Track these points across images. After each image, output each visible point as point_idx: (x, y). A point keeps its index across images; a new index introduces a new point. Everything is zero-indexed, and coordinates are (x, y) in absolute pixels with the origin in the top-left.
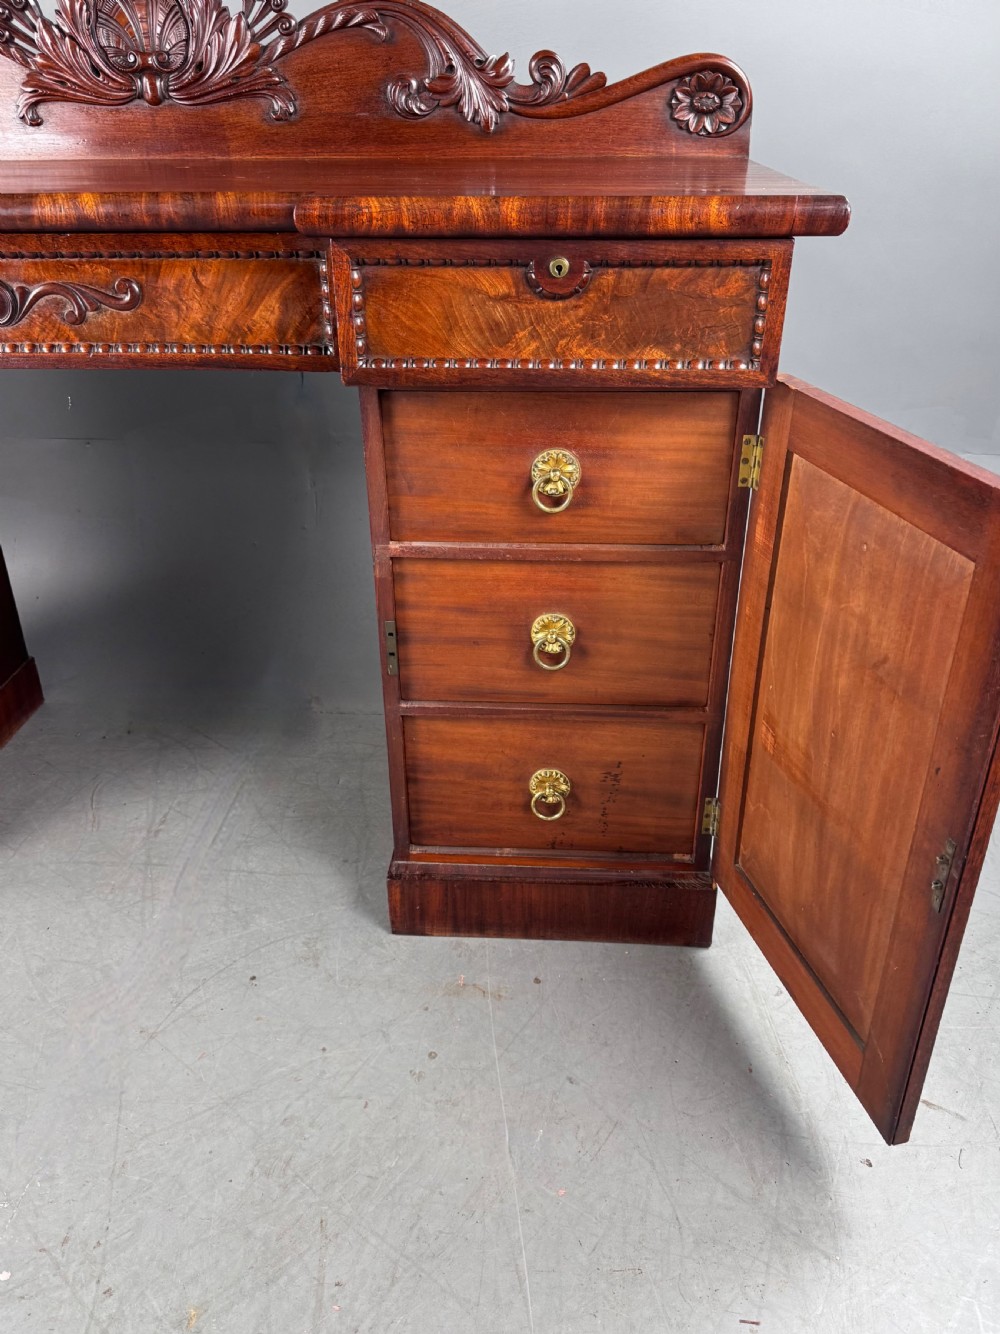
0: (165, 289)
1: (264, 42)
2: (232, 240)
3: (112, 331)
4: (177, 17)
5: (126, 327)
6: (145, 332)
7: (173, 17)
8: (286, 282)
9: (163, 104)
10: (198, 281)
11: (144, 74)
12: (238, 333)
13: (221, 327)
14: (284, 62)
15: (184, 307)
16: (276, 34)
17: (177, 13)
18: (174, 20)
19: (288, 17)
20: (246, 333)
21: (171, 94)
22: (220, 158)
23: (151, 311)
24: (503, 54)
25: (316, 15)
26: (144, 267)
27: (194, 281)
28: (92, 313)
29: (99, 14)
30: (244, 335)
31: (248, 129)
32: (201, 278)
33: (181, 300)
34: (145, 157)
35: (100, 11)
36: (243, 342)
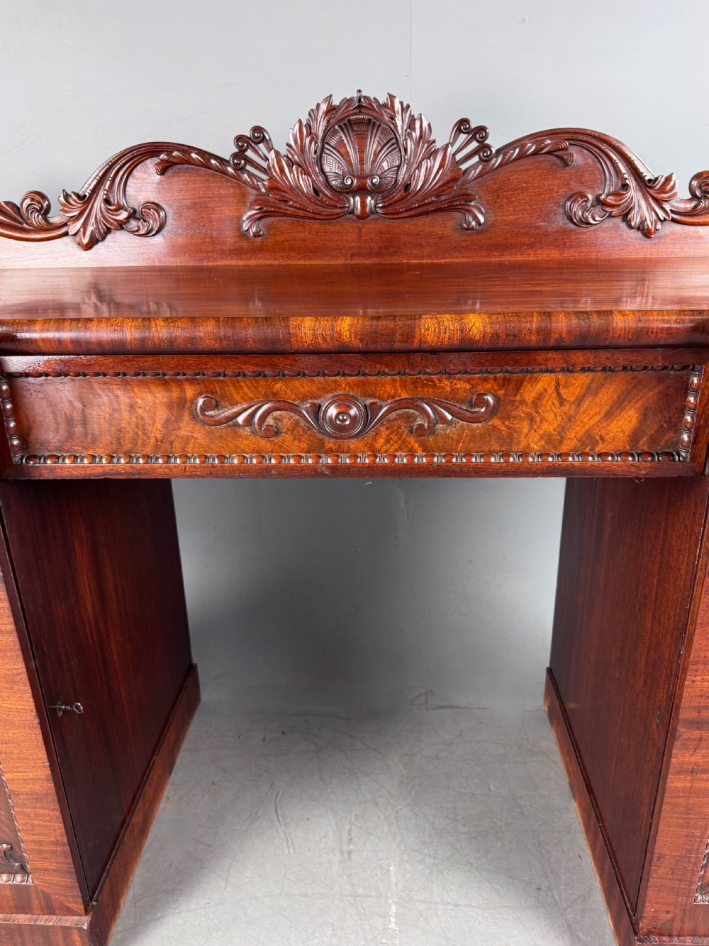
0: (523, 402)
1: (464, 167)
2: (609, 355)
3: (458, 442)
4: (392, 148)
5: (473, 438)
6: (492, 443)
7: (389, 148)
8: (650, 395)
9: (370, 218)
10: (559, 395)
11: (358, 195)
12: (589, 440)
13: (573, 436)
14: (479, 183)
15: (538, 419)
16: (476, 159)
17: (393, 145)
18: (389, 150)
19: (489, 147)
20: (597, 441)
21: (378, 210)
22: (414, 261)
23: (503, 423)
24: (669, 174)
25: (512, 145)
26: (505, 382)
27: (555, 395)
28: (441, 426)
29: (326, 146)
30: (596, 443)
31: (440, 237)
32: (562, 391)
33: (537, 412)
34: (348, 262)
35: (327, 143)
36: (592, 449)
